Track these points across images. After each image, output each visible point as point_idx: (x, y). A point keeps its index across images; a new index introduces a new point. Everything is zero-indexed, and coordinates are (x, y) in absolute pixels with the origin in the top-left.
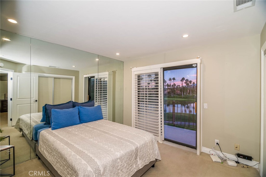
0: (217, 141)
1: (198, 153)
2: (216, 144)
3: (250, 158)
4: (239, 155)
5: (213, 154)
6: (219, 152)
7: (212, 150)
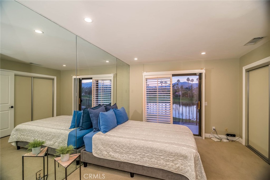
0: (214, 127)
1: (204, 138)
2: (213, 130)
3: (234, 136)
4: (228, 135)
5: (212, 137)
6: (216, 135)
7: (211, 134)
